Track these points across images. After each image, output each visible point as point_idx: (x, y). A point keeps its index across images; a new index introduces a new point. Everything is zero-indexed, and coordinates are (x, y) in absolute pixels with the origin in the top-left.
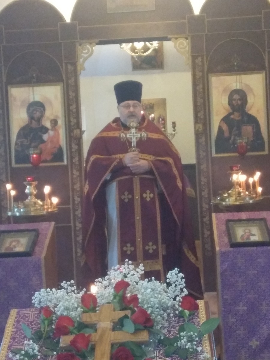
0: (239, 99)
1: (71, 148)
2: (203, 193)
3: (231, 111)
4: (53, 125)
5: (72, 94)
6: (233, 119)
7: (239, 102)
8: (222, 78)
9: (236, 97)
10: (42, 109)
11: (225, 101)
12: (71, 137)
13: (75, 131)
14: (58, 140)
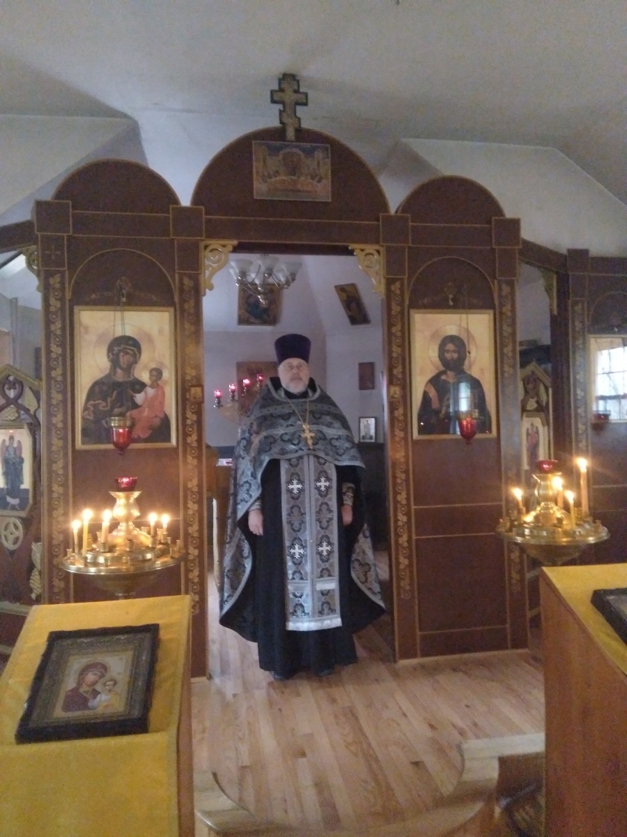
0: (454, 351)
1: (185, 418)
2: (399, 498)
3: (442, 368)
4: (154, 378)
6: (444, 380)
7: (455, 356)
8: (430, 316)
9: (450, 347)
10: (135, 349)
11: (434, 353)
12: (184, 400)
13: (193, 390)
14: (162, 403)
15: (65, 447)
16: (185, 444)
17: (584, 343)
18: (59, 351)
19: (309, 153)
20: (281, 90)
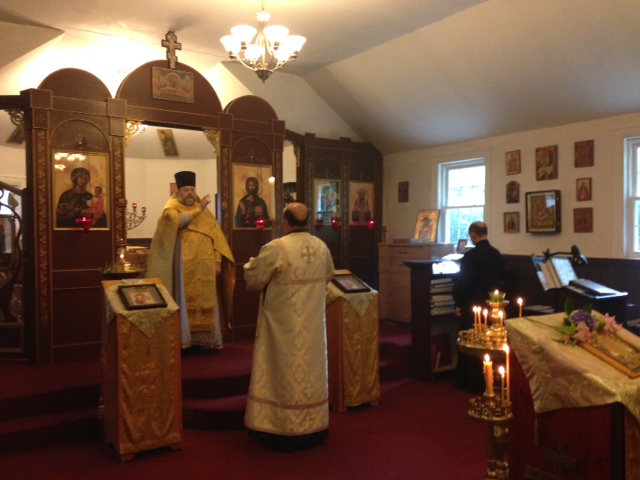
0: (253, 185)
1: (115, 215)
3: (247, 194)
4: (97, 192)
5: (118, 166)
6: (248, 200)
7: (253, 188)
8: (242, 167)
9: (251, 183)
10: (87, 176)
11: (243, 186)
12: (115, 205)
13: (120, 200)
14: (102, 207)
15: (47, 229)
16: (115, 229)
17: (312, 183)
18: (44, 175)
19: (182, 76)
20: (167, 40)
